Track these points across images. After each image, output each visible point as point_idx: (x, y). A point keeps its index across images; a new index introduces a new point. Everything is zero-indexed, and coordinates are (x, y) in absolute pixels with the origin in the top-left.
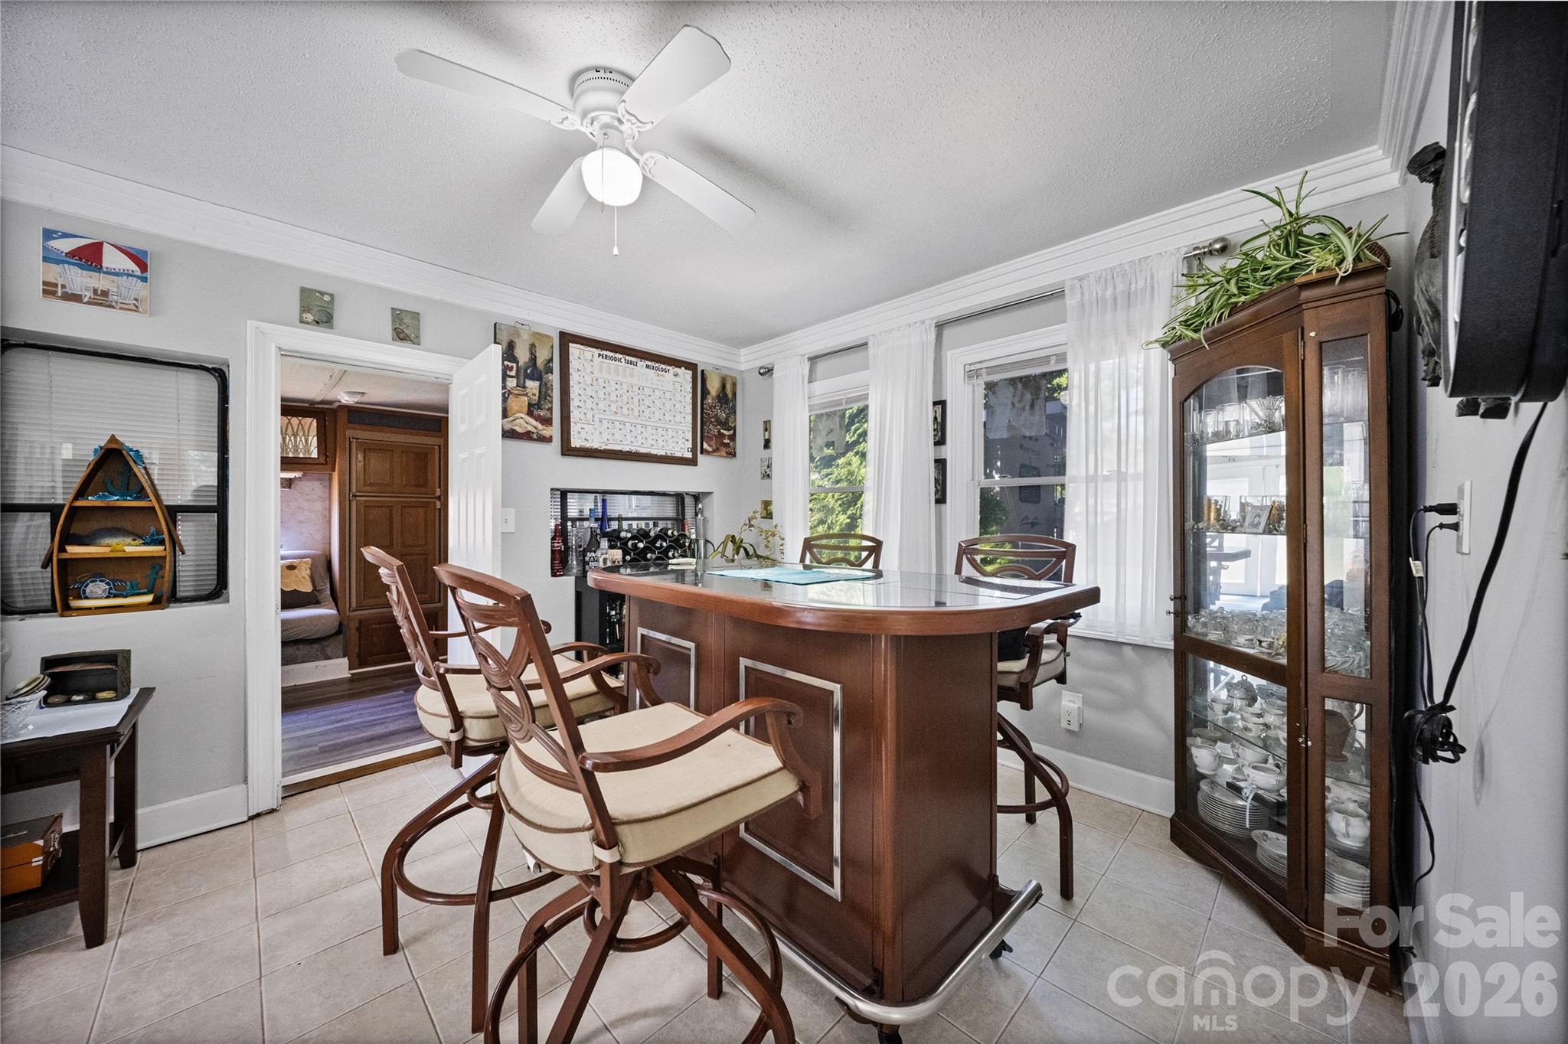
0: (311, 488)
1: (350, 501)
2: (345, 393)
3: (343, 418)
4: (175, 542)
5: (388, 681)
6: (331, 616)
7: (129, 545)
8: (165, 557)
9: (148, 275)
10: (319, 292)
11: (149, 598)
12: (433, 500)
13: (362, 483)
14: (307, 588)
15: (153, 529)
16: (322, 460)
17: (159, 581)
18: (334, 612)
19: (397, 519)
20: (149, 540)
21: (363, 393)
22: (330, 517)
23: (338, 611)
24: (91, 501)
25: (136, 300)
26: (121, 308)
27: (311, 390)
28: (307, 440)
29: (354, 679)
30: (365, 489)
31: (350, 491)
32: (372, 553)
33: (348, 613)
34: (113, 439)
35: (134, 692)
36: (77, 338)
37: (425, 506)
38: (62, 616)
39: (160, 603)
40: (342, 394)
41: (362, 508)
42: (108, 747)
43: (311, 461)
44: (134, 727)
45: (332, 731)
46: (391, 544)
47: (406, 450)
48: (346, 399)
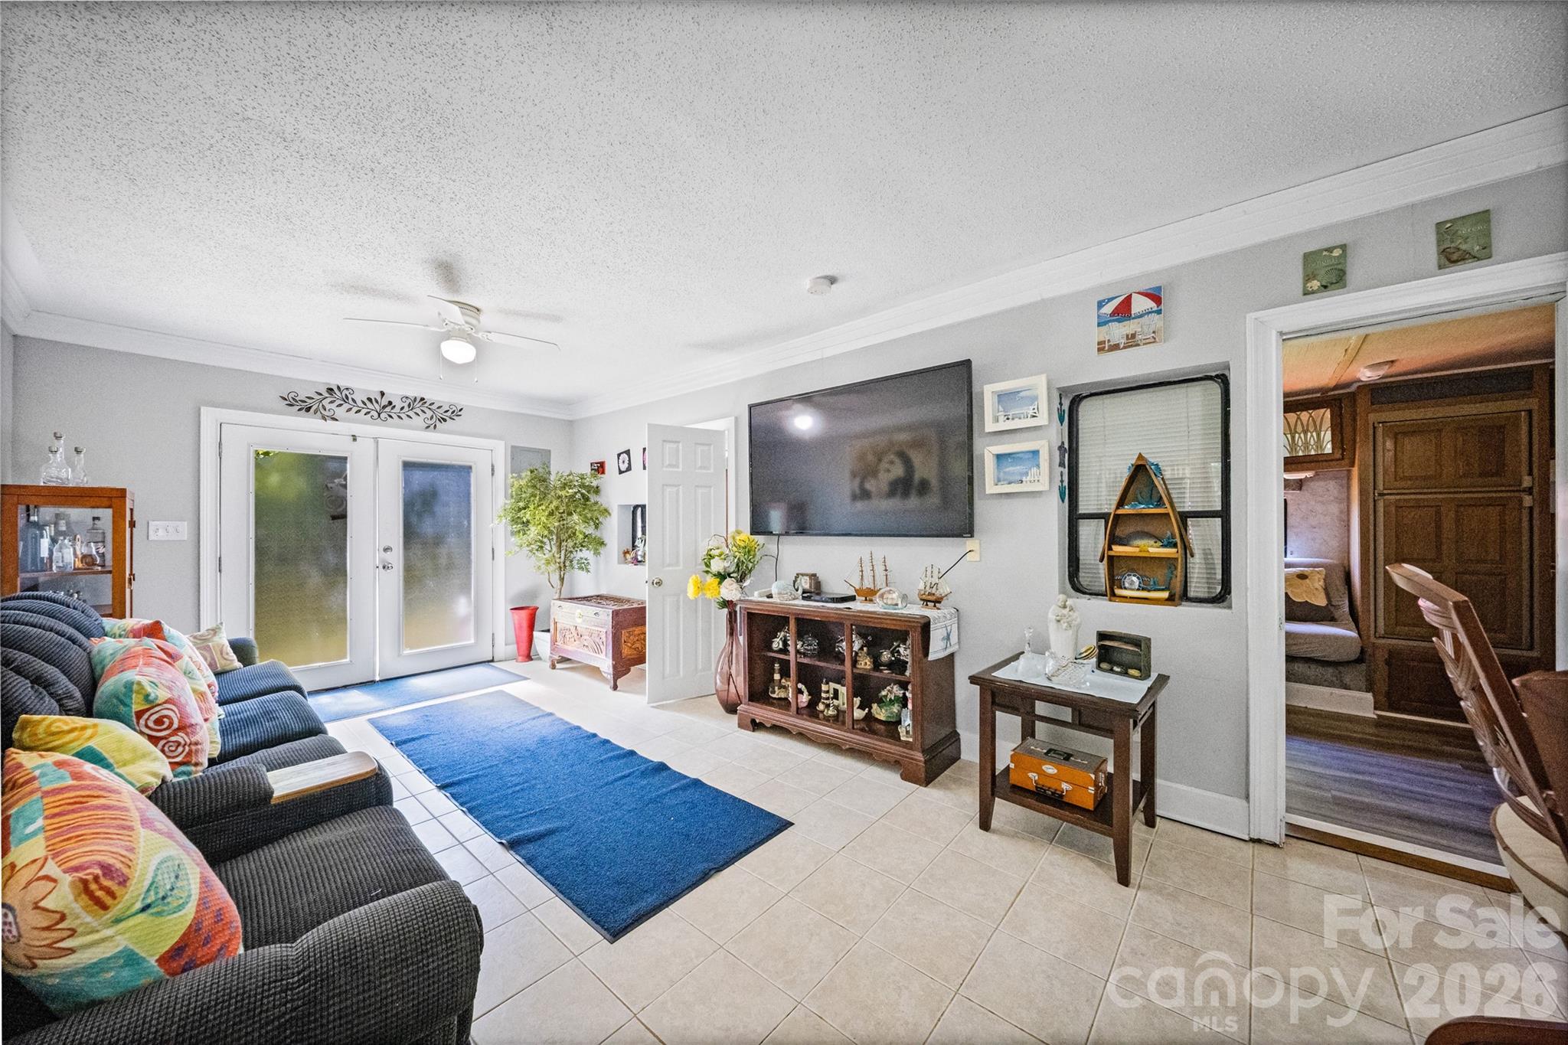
0: (1326, 488)
1: (1375, 501)
2: (1366, 368)
3: (1363, 402)
4: (1186, 547)
5: (1434, 743)
6: (1352, 638)
7: (1152, 546)
8: (1177, 559)
9: (1162, 307)
10: (1326, 250)
11: (1165, 595)
12: (1517, 494)
13: (1392, 476)
14: (1321, 601)
15: (1169, 533)
16: (1338, 456)
17: (1174, 580)
18: (1354, 634)
19: (1448, 524)
20: (1165, 543)
21: (1392, 362)
22: (1349, 521)
23: (1359, 634)
24: (1127, 510)
25: (1154, 332)
26: (1144, 344)
27: (1321, 374)
28: (1318, 435)
29: (1380, 723)
30: (1398, 484)
31: (1375, 489)
32: (1407, 575)
33: (1373, 639)
34: (1140, 457)
35: (1154, 676)
36: (1114, 380)
37: (1502, 504)
38: (1110, 600)
39: (1174, 600)
40: (1362, 370)
41: (1393, 509)
42: (1131, 721)
43: (1325, 458)
44: (1153, 705)
45: (1350, 781)
46: (1438, 557)
47: (1462, 427)
48: (1367, 375)
